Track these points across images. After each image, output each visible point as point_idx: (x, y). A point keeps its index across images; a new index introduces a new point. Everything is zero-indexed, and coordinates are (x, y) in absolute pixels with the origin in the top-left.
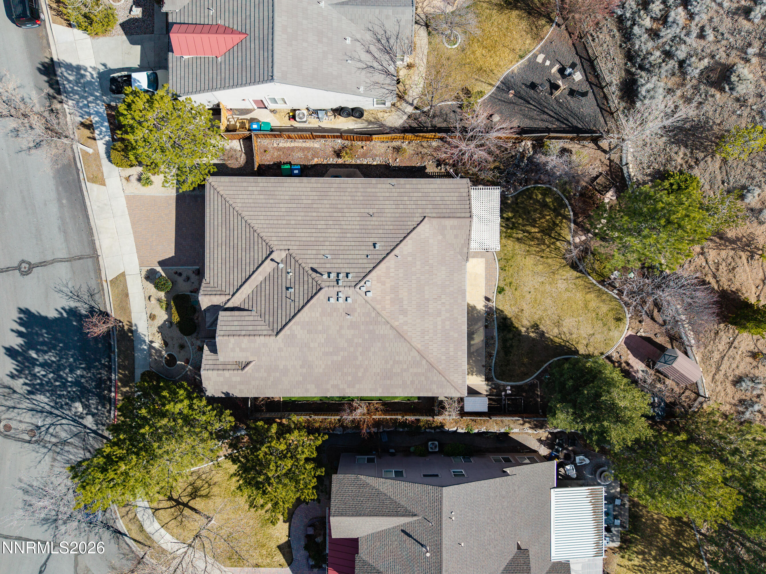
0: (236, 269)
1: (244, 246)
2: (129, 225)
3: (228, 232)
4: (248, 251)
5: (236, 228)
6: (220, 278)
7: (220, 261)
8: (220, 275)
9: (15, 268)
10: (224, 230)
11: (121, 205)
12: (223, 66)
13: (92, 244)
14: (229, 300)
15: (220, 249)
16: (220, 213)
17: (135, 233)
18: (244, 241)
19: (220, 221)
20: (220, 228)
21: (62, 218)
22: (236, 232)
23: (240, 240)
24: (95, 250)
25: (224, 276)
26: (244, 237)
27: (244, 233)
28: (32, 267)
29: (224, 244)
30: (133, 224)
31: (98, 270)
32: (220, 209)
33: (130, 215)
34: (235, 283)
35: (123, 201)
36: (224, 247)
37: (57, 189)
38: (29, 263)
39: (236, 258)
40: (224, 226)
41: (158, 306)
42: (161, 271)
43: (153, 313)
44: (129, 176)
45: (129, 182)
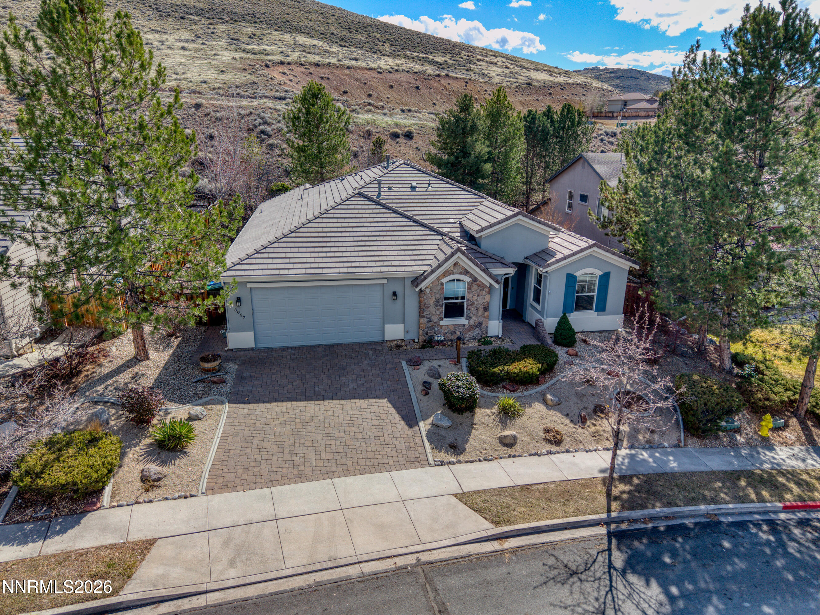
5: (322, 235)
11: (237, 505)
17: (328, 474)
22: (329, 235)
30: (301, 477)
41: (518, 422)
42: (430, 420)
43: (542, 434)
44: (144, 479)
45: (165, 481)
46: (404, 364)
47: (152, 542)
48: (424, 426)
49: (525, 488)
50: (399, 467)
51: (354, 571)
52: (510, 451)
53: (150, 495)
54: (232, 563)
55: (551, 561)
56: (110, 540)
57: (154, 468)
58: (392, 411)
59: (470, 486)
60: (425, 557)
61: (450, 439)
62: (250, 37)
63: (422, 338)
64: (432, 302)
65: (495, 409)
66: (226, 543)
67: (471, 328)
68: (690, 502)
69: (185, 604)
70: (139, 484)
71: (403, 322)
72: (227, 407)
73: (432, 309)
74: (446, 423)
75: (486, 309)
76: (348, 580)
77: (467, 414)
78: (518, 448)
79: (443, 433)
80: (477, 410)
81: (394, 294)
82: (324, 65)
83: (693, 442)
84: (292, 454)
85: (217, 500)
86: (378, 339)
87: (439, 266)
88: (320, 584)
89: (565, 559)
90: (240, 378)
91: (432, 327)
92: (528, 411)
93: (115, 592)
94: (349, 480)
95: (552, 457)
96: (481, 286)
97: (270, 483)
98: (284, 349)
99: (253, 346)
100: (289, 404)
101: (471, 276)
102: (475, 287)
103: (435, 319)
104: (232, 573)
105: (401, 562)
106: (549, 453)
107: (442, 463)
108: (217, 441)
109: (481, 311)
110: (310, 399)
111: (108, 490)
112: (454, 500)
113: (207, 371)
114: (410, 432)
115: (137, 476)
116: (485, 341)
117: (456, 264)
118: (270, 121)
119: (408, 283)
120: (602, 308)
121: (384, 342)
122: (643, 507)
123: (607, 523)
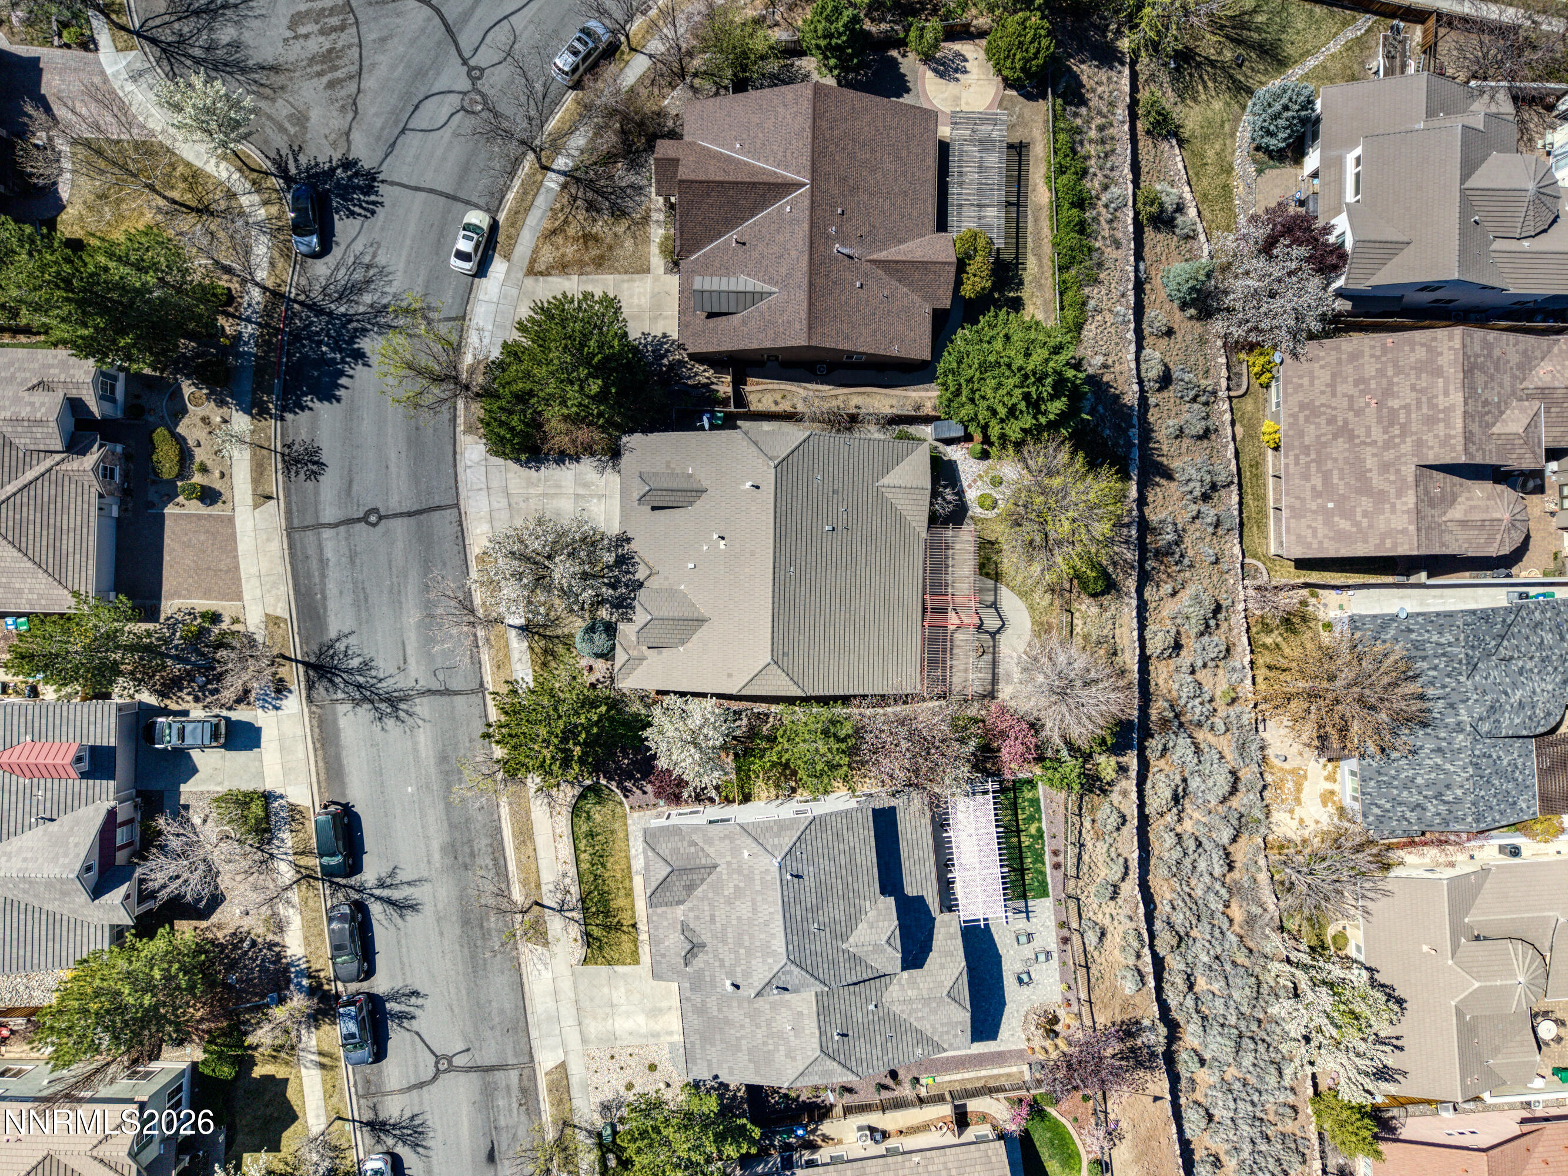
0: (46, 499)
1: (31, 527)
2: (242, 566)
3: (58, 544)
4: (25, 520)
5: (44, 548)
6: (73, 491)
7: (72, 511)
8: (73, 495)
9: (387, 517)
10: (64, 547)
11: (250, 590)
12: (22, 730)
13: (291, 547)
14: (58, 464)
15: (72, 525)
16: (70, 569)
17: (236, 557)
18: (31, 532)
19: (71, 559)
20: (71, 550)
21: (323, 576)
22: (44, 543)
23: (38, 535)
24: (289, 535)
25: (66, 493)
26: (31, 537)
27: (31, 542)
28: (364, 519)
29: (65, 532)
30: (237, 568)
31: (289, 512)
32: (70, 573)
33: (240, 579)
34: (46, 484)
35: (246, 596)
36: (65, 527)
37: (325, 609)
38: (368, 523)
39: (45, 513)
40: (64, 552)
41: (208, 465)
45: (234, 616)
47: (265, 614)
49: (253, 480)
52: (228, 476)
53: (241, 619)
54: (276, 589)
56: (264, 626)
57: (227, 621)
60: (284, 528)
63: (124, 494)
65: (201, 474)
66: (268, 592)
69: (292, 600)
70: (236, 623)
76: (289, 554)
78: (226, 472)
88: (290, 563)
92: (202, 459)
94: (240, 549)
95: (234, 460)
104: (282, 591)
105: (284, 536)
106: (231, 460)
112: (257, 509)
115: (231, 625)
116: (126, 456)
119: (101, 500)
121: (118, 518)
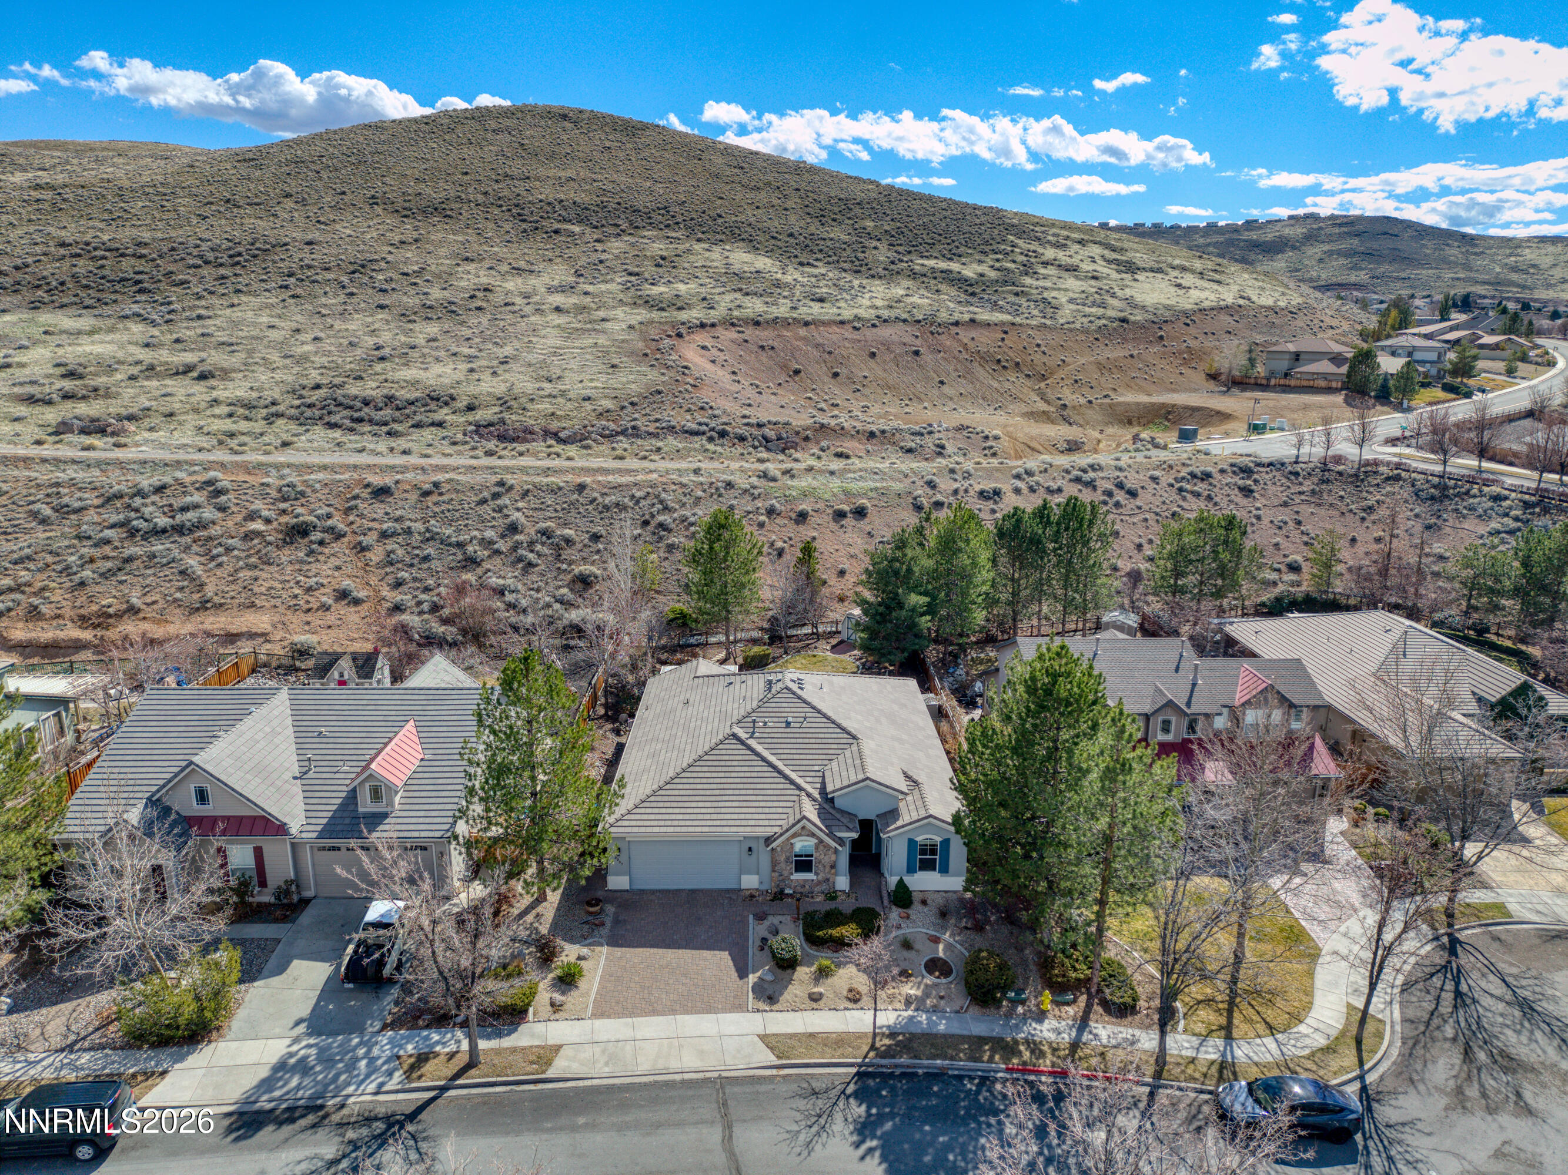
1: (722, 775)
2: (655, 1019)
10: (693, 806)
11: (611, 1028)
13: (688, 1083)
15: (723, 811)
18: (715, 775)
19: (677, 812)
20: (689, 812)
24: (708, 1081)
26: (707, 775)
27: (701, 775)
34: (780, 786)
35: (601, 1023)
36: (721, 806)
40: (687, 806)
41: (829, 980)
42: (758, 974)
43: (845, 993)
44: (552, 1005)
45: (565, 1007)
46: (751, 917)
47: (561, 1046)
48: (752, 978)
49: (812, 1035)
50: (725, 1011)
51: (678, 1077)
52: (815, 1005)
53: (557, 1016)
54: (607, 1064)
55: (805, 1085)
56: (537, 1043)
57: (558, 997)
58: (731, 963)
59: (772, 1029)
60: (724, 1074)
61: (770, 992)
62: (658, 265)
63: (775, 890)
64: (782, 858)
65: (813, 969)
66: (603, 1052)
67: (819, 883)
68: (934, 1057)
69: (581, 1083)
70: (550, 1008)
71: (758, 873)
72: (605, 949)
73: (783, 865)
74: (769, 977)
75: (833, 867)
76: (674, 1082)
77: (789, 971)
78: (822, 1003)
79: (766, 986)
80: (798, 968)
81: (750, 849)
82: (767, 322)
83: (975, 1010)
84: (650, 994)
85: (598, 1023)
86: (734, 886)
87: (787, 830)
88: (656, 1082)
89: (814, 1085)
90: (616, 922)
91: (783, 880)
92: (841, 971)
93: (543, 1072)
94: (687, 1017)
95: (847, 1013)
96: (828, 847)
97: (633, 1014)
98: (653, 892)
99: (628, 887)
100: (652, 950)
101: (818, 838)
102: (821, 848)
103: (786, 873)
104: (606, 1069)
105: (708, 1075)
106: (845, 1009)
107: (758, 1011)
108: (598, 978)
109: (828, 869)
110: (668, 946)
111: (531, 1010)
112: (757, 1039)
113: (591, 913)
114: (741, 983)
115: (548, 1002)
116: (832, 896)
117: (803, 828)
118: (671, 504)
119: (762, 841)
120: (945, 870)
121: (740, 890)
122: (893, 1057)
123: (860, 1066)
